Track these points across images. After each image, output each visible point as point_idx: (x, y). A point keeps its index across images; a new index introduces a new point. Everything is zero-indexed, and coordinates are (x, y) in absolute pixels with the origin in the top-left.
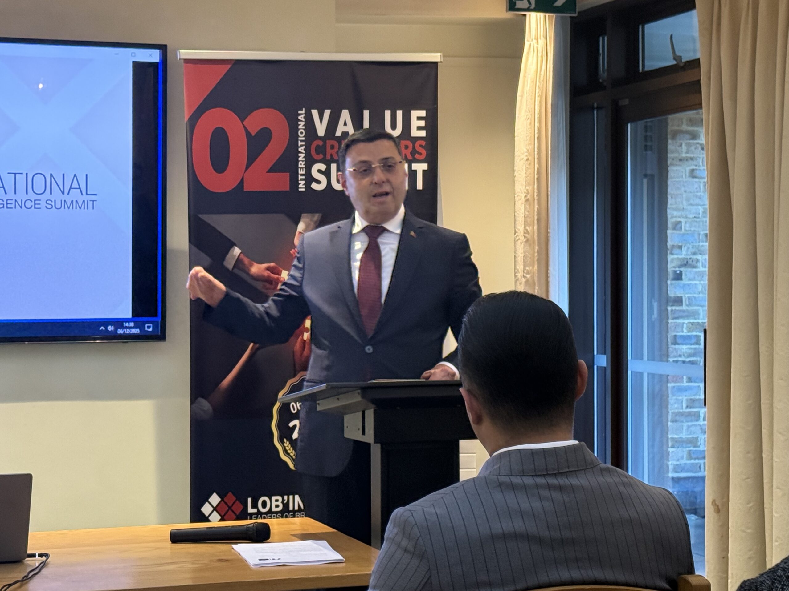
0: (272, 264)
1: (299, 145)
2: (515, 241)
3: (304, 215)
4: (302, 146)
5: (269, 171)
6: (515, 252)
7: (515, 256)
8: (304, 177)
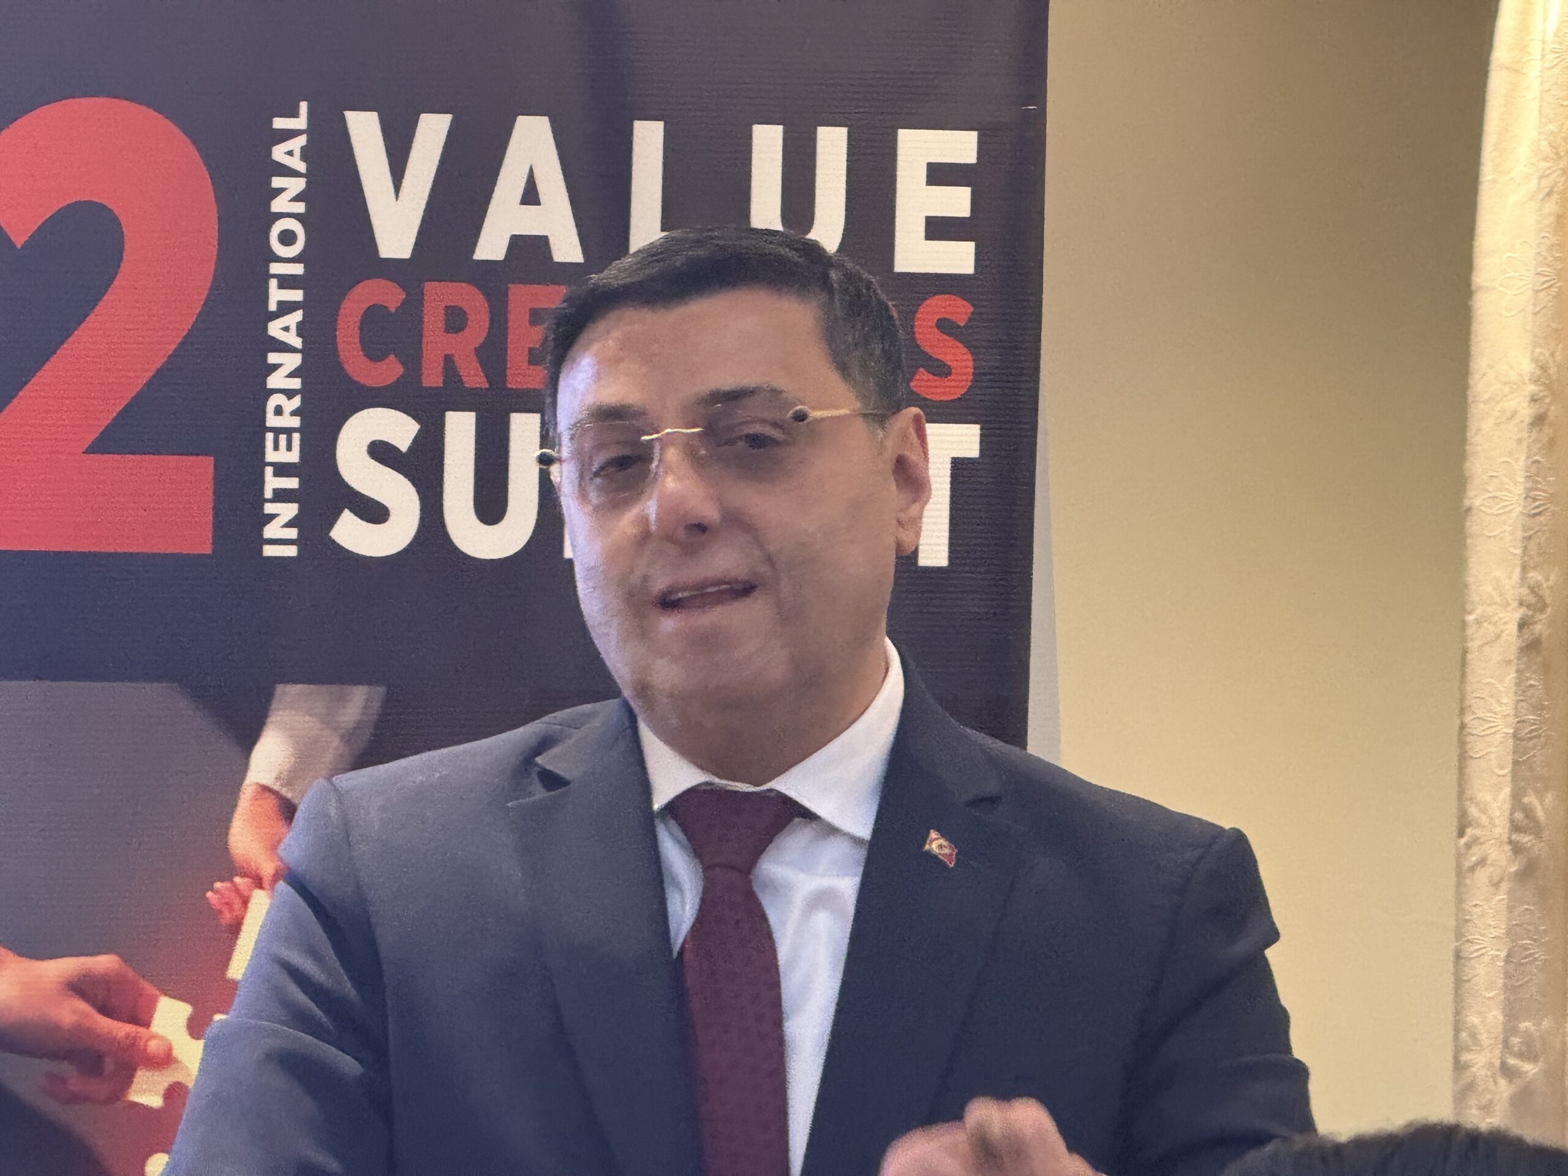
0: (104, 963)
1: (273, 307)
2: (1462, 873)
3: (287, 693)
4: (286, 308)
5: (102, 445)
6: (1459, 935)
7: (1458, 956)
8: (292, 483)
